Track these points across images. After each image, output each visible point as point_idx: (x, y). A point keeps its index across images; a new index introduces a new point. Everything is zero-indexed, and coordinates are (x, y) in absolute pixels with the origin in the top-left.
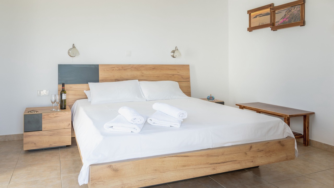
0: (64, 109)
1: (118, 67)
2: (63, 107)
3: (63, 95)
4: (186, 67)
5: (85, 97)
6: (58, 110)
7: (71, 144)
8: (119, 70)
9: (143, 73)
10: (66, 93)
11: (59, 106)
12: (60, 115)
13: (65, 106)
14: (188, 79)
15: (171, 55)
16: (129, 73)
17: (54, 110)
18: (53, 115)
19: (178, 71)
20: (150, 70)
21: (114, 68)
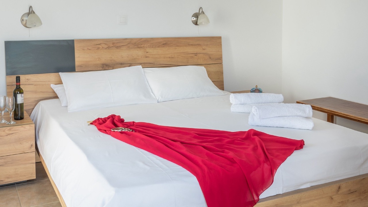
0: (20, 120)
1: (106, 43)
2: (19, 115)
3: (19, 96)
4: (216, 41)
5: (52, 95)
6: (12, 123)
7: (35, 178)
8: (109, 48)
9: (147, 52)
10: (22, 93)
11: (12, 114)
12: (15, 130)
13: (22, 113)
14: (218, 60)
15: (192, 21)
16: (123, 54)
17: (3, 121)
18: (4, 131)
19: (203, 48)
20: (158, 47)
21: (99, 44)
